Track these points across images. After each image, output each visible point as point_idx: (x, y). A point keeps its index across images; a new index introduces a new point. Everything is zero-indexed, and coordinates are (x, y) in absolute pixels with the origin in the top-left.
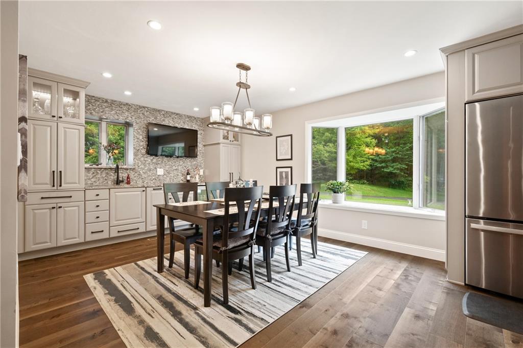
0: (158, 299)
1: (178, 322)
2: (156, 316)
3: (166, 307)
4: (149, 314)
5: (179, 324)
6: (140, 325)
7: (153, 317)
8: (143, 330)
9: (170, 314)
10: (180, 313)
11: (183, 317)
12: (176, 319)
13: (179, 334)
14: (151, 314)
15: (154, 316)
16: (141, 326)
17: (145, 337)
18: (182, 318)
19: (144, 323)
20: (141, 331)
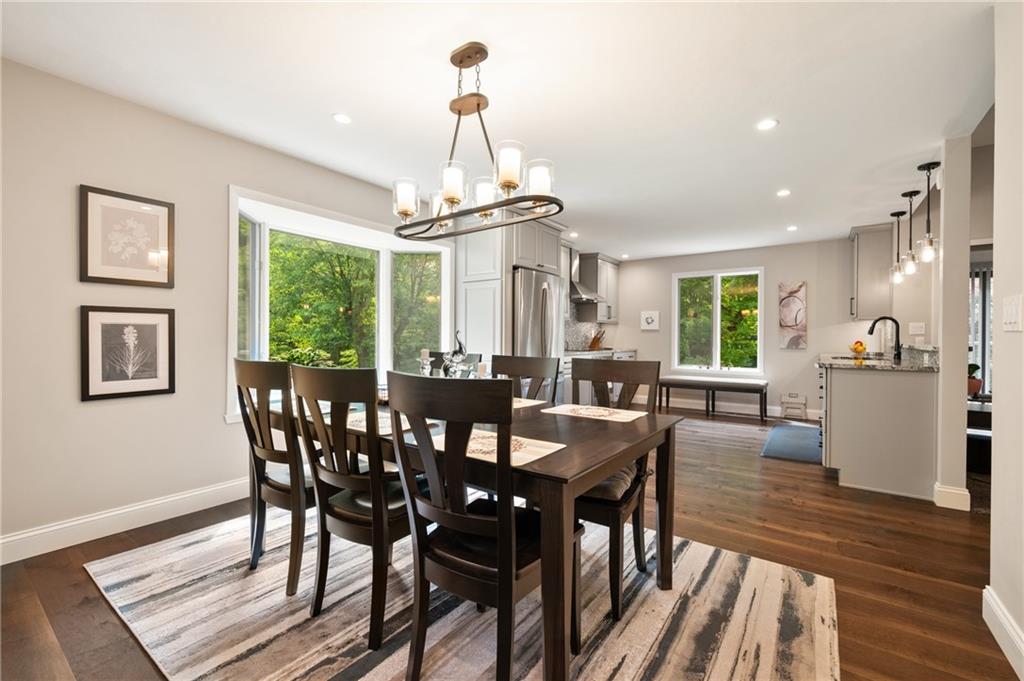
0: (703, 670)
1: (733, 608)
2: (751, 643)
3: (716, 640)
4: (757, 656)
5: (737, 606)
6: (792, 655)
7: (758, 647)
8: (795, 643)
9: (726, 625)
10: (713, 614)
11: (718, 607)
12: (731, 613)
13: (753, 597)
14: (753, 654)
15: (754, 646)
16: (792, 651)
17: (802, 632)
18: (722, 606)
19: (783, 651)
20: (798, 645)
